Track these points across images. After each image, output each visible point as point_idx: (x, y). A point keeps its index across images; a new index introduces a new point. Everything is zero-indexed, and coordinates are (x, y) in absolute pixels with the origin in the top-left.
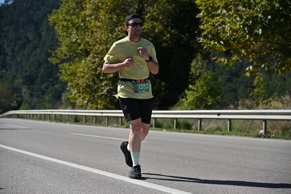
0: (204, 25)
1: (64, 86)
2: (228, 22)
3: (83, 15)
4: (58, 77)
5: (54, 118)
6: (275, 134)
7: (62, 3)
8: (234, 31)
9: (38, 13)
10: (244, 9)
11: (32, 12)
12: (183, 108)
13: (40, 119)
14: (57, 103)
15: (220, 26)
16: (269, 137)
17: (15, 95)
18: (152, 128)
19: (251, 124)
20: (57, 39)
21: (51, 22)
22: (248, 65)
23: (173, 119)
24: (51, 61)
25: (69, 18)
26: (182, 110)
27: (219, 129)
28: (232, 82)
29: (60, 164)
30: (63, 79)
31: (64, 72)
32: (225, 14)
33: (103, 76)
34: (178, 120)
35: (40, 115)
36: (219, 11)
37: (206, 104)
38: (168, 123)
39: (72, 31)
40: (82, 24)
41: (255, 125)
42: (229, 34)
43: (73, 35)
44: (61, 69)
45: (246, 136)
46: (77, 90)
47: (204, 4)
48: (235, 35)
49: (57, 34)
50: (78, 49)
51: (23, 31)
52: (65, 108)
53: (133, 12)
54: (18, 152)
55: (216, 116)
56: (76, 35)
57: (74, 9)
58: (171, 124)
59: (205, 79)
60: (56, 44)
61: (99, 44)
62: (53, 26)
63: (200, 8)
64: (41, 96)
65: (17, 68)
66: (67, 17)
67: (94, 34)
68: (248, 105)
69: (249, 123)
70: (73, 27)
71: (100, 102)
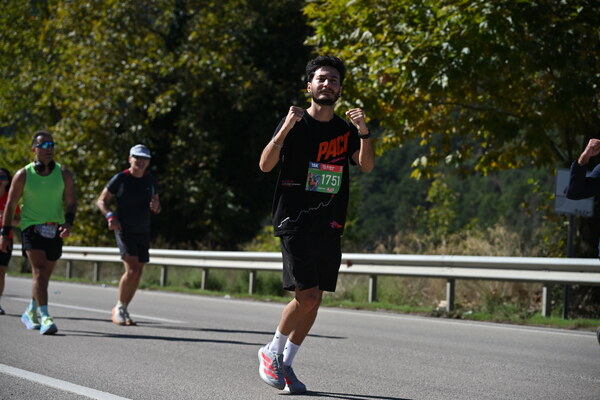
2: (375, 59)
3: (47, 28)
6: (473, 310)
8: (388, 78)
10: (410, 30)
12: (271, 248)
15: (357, 66)
16: (459, 317)
18: (199, 291)
19: (421, 288)
22: (418, 155)
23: (248, 270)
25: (15, 33)
27: (348, 296)
28: (383, 193)
32: (367, 40)
33: (90, 171)
34: (259, 273)
36: (355, 34)
38: (235, 280)
39: (22, 65)
40: (45, 50)
41: (429, 289)
42: (375, 85)
43: (25, 74)
45: (408, 312)
47: (323, 15)
48: (390, 88)
50: (35, 107)
53: (159, 27)
55: (344, 267)
56: (32, 74)
57: (26, 18)
58: (241, 283)
61: (84, 97)
63: (314, 24)
66: (12, 33)
67: (74, 74)
68: (415, 243)
69: (417, 284)
70: (25, 55)
71: (82, 228)
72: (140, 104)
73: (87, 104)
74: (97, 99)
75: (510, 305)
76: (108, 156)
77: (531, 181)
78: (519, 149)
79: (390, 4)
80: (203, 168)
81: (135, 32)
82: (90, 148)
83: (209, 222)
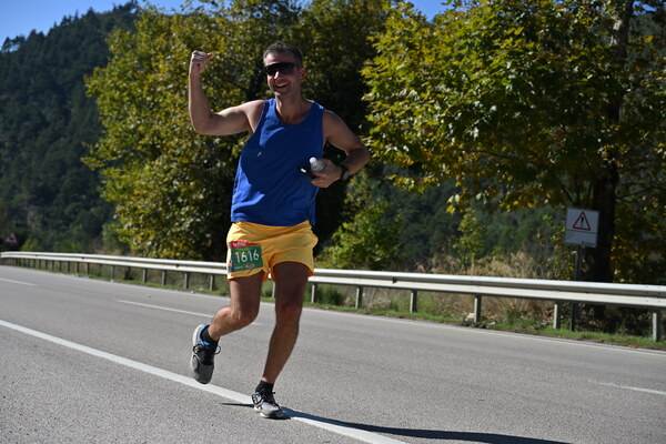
0: (374, 114)
1: (109, 211)
2: (419, 113)
3: (150, 81)
4: (98, 194)
5: (86, 270)
6: (496, 321)
7: (112, 56)
8: (428, 129)
9: (66, 71)
10: (448, 90)
11: (54, 70)
12: (328, 265)
13: (60, 270)
14: (94, 243)
15: (405, 118)
16: (484, 327)
17: (14, 222)
18: (269, 299)
19: (453, 300)
20: (101, 123)
21: (89, 91)
22: (451, 193)
24: (86, 163)
25: (124, 85)
26: (327, 268)
27: (393, 307)
28: (421, 223)
29: (97, 357)
30: (107, 198)
31: (109, 183)
32: (414, 97)
33: (183, 198)
35: (61, 262)
36: (404, 92)
37: (371, 259)
39: (129, 110)
40: (148, 99)
41: (459, 303)
42: (419, 134)
43: (130, 118)
44: (104, 180)
45: (442, 322)
46: (133, 220)
47: (377, 76)
48: (431, 137)
49: (101, 113)
50: (139, 145)
51: (35, 103)
52: (106, 254)
53: (243, 82)
54: (17, 331)
55: (389, 283)
56: (137, 118)
57: (135, 71)
59: (372, 212)
60: (97, 130)
61: (179, 137)
62: (92, 98)
63: (369, 83)
64: (63, 227)
65: (21, 172)
66: (121, 84)
67: (171, 119)
68: (449, 265)
69: (450, 299)
70: (131, 103)
71: (175, 244)
72: (224, 144)
73: (181, 143)
75: (526, 318)
76: (197, 187)
77: (545, 217)
78: (536, 191)
79: (432, 69)
81: (222, 86)
82: (183, 179)
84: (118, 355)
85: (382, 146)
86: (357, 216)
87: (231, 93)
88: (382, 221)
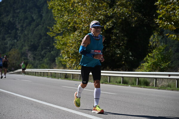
0: (160, 10)
1: (58, 52)
3: (72, 2)
4: (53, 46)
5: (50, 75)
12: (143, 71)
13: (41, 75)
14: (53, 65)
15: (172, 11)
17: (23, 58)
18: (120, 84)
20: (54, 19)
21: (49, 7)
23: (136, 78)
24: (49, 34)
25: (63, 4)
26: (142, 72)
27: (169, 86)
29: (55, 108)
30: (57, 47)
31: (58, 42)
32: (175, 2)
34: (140, 78)
35: (41, 72)
38: (132, 81)
39: (65, 14)
40: (71, 8)
42: (178, 17)
43: (65, 16)
44: (56, 41)
46: (67, 55)
49: (54, 15)
50: (69, 27)
51: (29, 13)
52: (58, 68)
54: (25, 99)
55: (167, 77)
56: (68, 16)
58: (134, 82)
59: (160, 49)
60: (52, 22)
61: (84, 23)
62: (50, 10)
64: (41, 59)
65: (25, 39)
66: (61, 4)
67: (80, 16)
70: (65, 11)
73: (85, 25)
74: (88, 24)
80: (121, 45)
81: (100, 2)
83: (124, 62)
84: (63, 107)
85: (163, 23)
86: (154, 51)
87: (103, 5)
88: (164, 52)
